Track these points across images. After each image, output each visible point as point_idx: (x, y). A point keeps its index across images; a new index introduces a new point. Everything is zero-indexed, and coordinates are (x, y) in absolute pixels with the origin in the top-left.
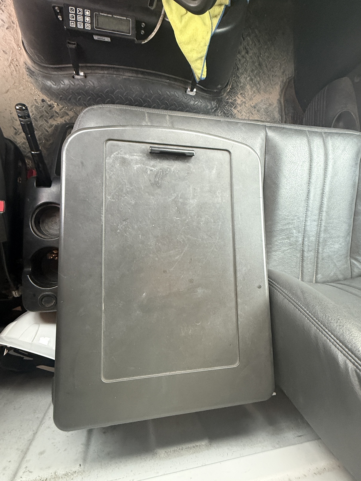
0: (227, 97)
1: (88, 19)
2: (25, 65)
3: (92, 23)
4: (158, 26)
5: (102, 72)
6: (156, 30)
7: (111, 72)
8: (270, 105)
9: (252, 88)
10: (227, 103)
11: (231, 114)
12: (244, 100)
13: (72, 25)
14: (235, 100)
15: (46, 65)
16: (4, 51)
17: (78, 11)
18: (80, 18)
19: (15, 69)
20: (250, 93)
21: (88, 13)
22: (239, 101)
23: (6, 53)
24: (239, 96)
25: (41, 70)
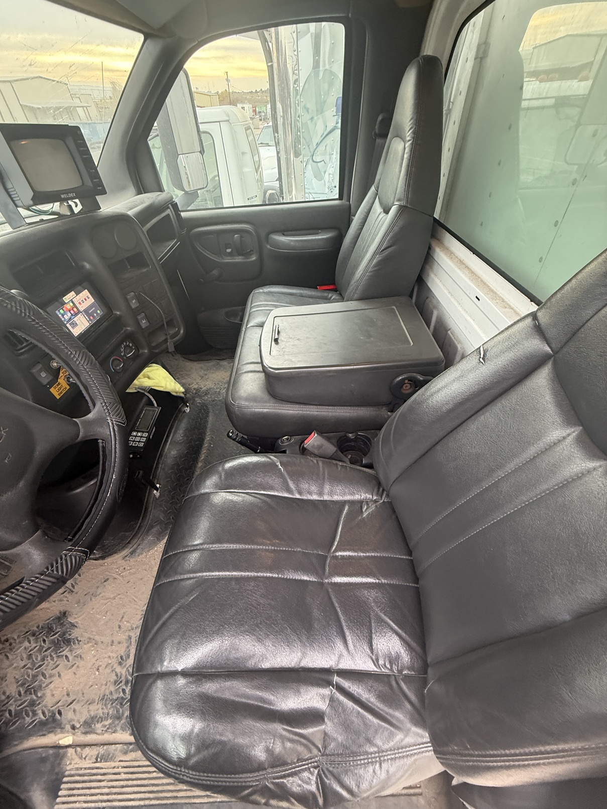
0: (191, 393)
1: (139, 434)
2: (127, 558)
3: (143, 432)
4: (151, 397)
5: (160, 469)
6: (153, 399)
7: (161, 462)
8: (201, 368)
9: (185, 379)
10: (196, 393)
11: (207, 391)
12: (195, 383)
13: (142, 445)
14: (194, 389)
15: (139, 524)
16: (105, 581)
17: (132, 440)
18: (138, 439)
19: (128, 570)
20: (190, 380)
21: (135, 434)
22: (196, 387)
23: (108, 579)
24: (191, 386)
25: (139, 535)
